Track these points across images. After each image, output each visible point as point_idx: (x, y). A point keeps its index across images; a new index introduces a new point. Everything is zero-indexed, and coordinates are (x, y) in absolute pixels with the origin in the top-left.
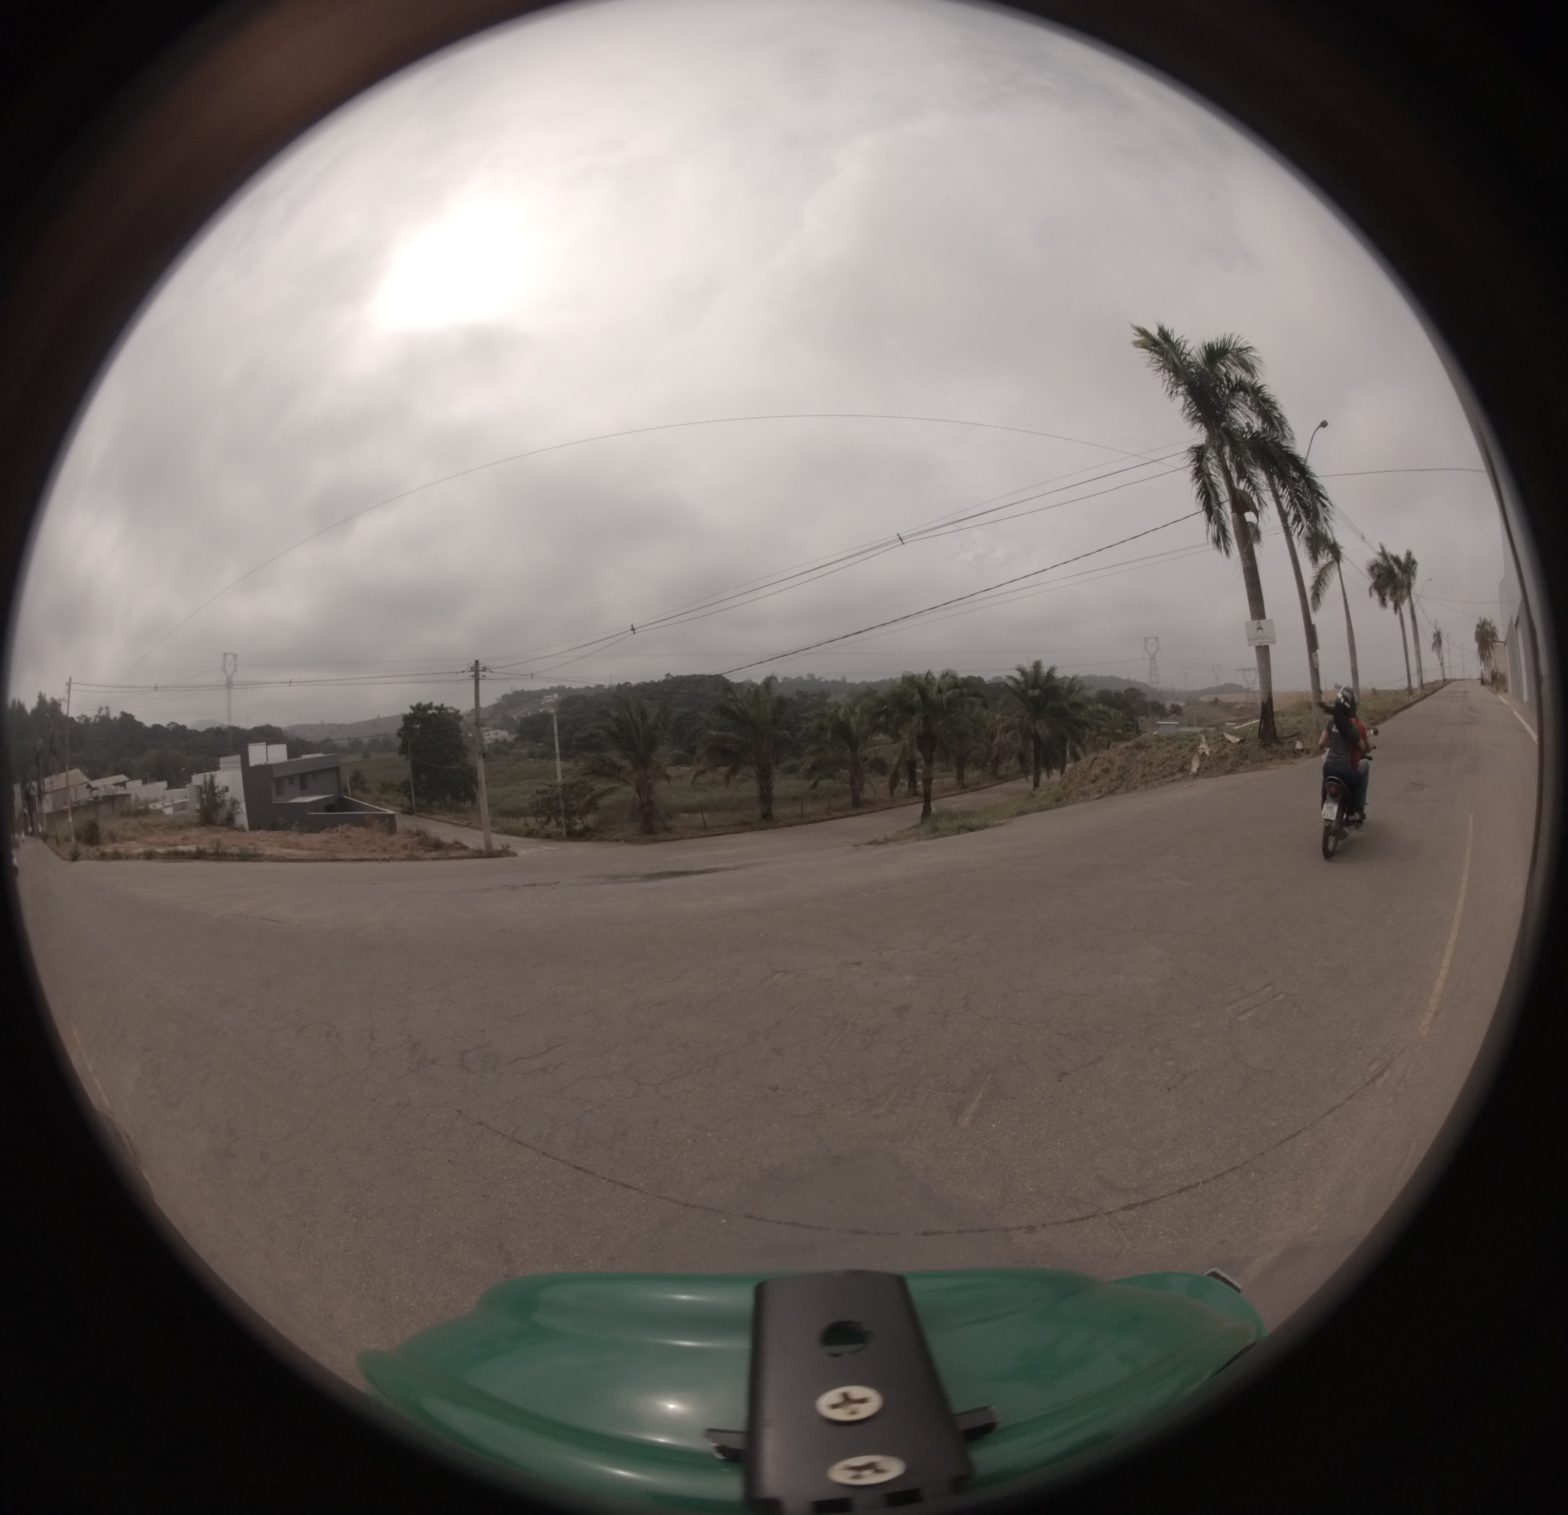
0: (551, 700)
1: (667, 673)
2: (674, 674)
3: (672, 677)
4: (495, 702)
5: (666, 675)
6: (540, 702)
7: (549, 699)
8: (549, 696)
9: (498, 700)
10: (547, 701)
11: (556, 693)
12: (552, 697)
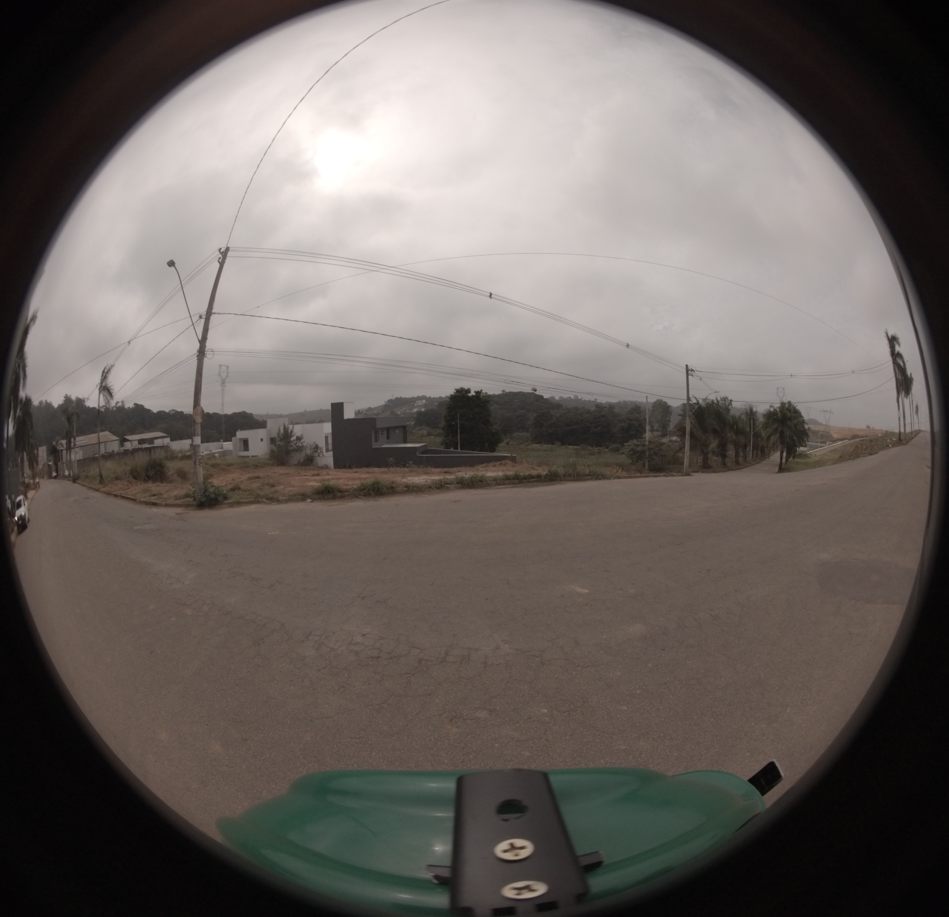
0: (421, 404)
1: (503, 390)
2: (507, 391)
3: (506, 392)
4: (384, 403)
5: (502, 391)
6: (414, 404)
7: (419, 403)
8: (419, 401)
9: (385, 403)
10: (419, 404)
11: (424, 399)
12: (422, 402)
